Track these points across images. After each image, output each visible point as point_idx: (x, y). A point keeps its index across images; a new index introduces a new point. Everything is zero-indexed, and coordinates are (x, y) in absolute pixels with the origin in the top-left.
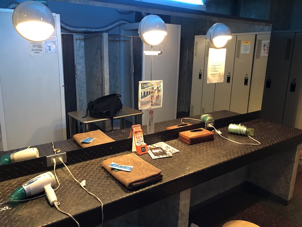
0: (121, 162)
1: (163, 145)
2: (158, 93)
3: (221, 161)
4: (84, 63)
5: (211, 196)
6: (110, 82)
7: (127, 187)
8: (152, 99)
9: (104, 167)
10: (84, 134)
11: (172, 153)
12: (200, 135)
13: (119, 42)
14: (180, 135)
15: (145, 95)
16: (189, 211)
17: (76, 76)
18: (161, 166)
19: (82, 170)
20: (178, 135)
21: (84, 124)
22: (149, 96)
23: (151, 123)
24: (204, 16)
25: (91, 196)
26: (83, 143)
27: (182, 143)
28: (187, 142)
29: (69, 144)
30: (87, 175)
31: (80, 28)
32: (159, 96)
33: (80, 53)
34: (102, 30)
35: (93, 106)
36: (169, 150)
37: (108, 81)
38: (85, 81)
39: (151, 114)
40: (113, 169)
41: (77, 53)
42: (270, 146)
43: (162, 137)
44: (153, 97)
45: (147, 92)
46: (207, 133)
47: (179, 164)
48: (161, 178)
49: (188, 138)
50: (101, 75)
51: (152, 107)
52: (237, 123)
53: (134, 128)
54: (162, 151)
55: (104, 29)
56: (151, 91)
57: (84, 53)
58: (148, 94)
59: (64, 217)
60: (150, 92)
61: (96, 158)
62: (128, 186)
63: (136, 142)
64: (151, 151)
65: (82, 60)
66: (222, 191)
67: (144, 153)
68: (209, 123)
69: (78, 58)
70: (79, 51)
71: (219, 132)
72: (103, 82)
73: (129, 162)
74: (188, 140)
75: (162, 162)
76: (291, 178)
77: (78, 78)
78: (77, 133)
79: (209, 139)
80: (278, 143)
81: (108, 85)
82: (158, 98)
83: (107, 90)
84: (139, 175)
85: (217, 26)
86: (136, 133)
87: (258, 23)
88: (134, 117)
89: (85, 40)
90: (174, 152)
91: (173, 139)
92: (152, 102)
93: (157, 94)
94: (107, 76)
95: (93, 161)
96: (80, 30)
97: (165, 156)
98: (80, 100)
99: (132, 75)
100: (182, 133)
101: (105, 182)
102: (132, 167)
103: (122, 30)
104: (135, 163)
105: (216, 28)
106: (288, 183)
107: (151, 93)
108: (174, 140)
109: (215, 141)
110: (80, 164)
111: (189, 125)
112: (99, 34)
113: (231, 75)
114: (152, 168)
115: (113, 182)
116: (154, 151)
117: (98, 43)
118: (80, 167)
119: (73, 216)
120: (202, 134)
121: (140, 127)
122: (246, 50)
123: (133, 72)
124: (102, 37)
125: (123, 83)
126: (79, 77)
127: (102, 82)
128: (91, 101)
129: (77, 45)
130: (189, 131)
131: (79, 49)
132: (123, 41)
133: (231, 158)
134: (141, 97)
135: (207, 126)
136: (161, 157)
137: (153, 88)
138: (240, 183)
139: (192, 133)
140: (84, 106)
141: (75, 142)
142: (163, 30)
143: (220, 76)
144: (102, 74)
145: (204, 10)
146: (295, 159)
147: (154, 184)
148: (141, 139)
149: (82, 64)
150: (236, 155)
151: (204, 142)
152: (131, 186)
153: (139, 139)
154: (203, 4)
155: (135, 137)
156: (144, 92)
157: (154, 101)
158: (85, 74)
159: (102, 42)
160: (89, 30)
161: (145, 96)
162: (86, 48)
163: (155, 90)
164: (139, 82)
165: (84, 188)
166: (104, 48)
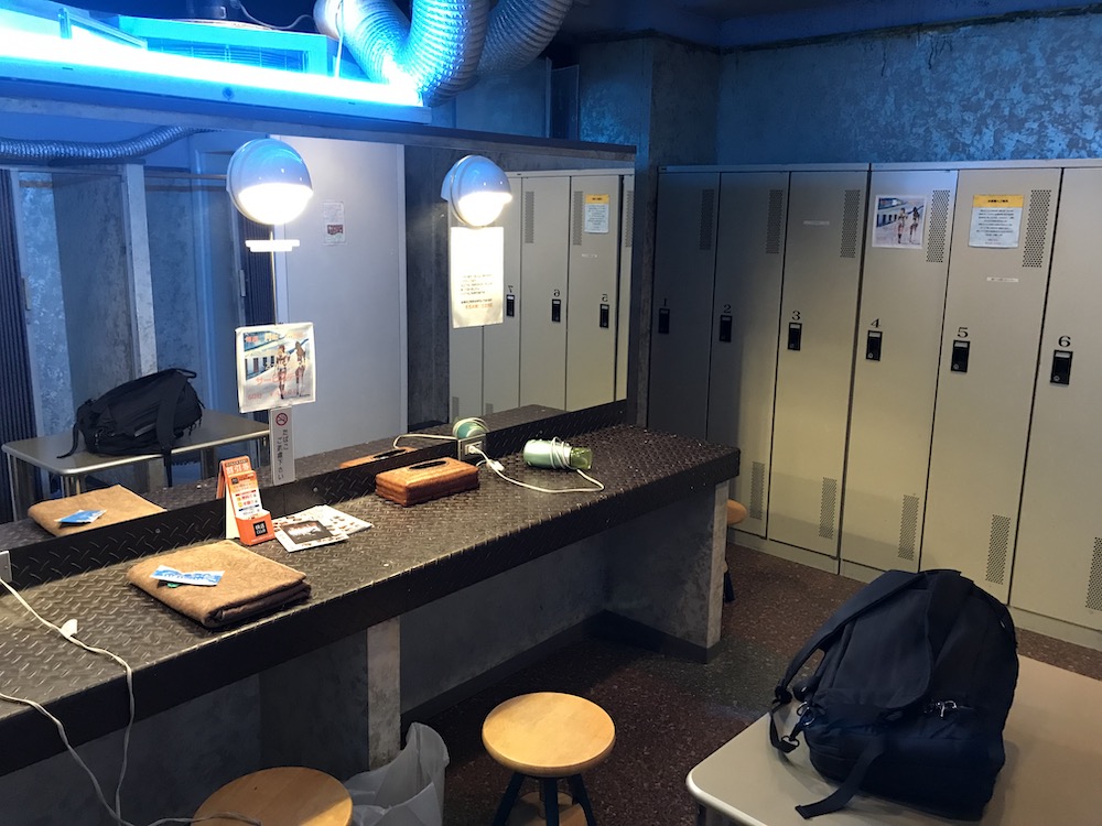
0: (188, 564)
1: (324, 514)
2: (299, 360)
3: (485, 540)
4: (58, 266)
5: (494, 661)
6: (158, 332)
7: (203, 622)
8: (280, 378)
9: (137, 583)
10: (67, 502)
11: (349, 532)
12: (436, 476)
13: (188, 193)
14: (378, 481)
15: (257, 368)
16: (398, 686)
17: (27, 315)
18: (311, 567)
19: (65, 599)
20: (375, 484)
21: (67, 478)
22: (272, 371)
23: (284, 452)
24: (427, 139)
25: (97, 657)
26: (65, 525)
27: (384, 503)
28: (398, 501)
29: (14, 535)
30: (81, 609)
31: (36, 142)
32: (303, 369)
33: (38, 234)
34: (119, 151)
35: (96, 416)
36: (341, 524)
37: (152, 331)
38: (64, 331)
39: (282, 422)
40: (163, 583)
41: (27, 234)
42: (627, 493)
43: (321, 492)
44: (285, 372)
45: (265, 359)
46: (458, 470)
47: (366, 557)
48: (305, 593)
49: (401, 486)
50: (125, 308)
51: (285, 404)
52: (547, 438)
53: (228, 469)
54: (318, 530)
55: (129, 149)
56: (276, 356)
57: (55, 232)
58: (269, 363)
59: (18, 709)
60: (272, 357)
61: (110, 565)
62: (206, 620)
63: (237, 508)
64: (286, 532)
65: (46, 258)
66: (527, 644)
67: (261, 538)
68: (470, 442)
69: (31, 250)
70: (36, 223)
71: (497, 466)
72: (131, 334)
73: (213, 562)
74: (400, 494)
75: (316, 557)
76: (708, 583)
77: (37, 322)
78: (39, 499)
79: (466, 485)
80: (651, 484)
81: (152, 341)
82: (300, 374)
83: (147, 361)
84: (241, 591)
85: (468, 164)
86: (235, 481)
87: (593, 153)
88: (253, 443)
89: (55, 185)
90: (354, 529)
91: (360, 495)
92: (282, 387)
93: (297, 365)
94: (144, 310)
95: (102, 571)
96: (33, 150)
97: (326, 541)
98: (46, 402)
99: (241, 303)
100: (384, 476)
101: (139, 619)
102: (221, 573)
103: (196, 152)
104: (232, 565)
105: (464, 170)
106: (703, 597)
107: (278, 360)
108: (362, 500)
109: (481, 491)
110: (56, 585)
111: (409, 450)
112: (112, 168)
113: (563, 297)
114: (281, 571)
115: (164, 617)
116: (294, 532)
117: (106, 200)
118: (57, 593)
119: (45, 706)
120: (444, 473)
121: (247, 466)
122: (598, 223)
123: (244, 295)
124: (122, 179)
125: (210, 335)
126: (39, 319)
127: (127, 333)
128: (90, 401)
129: (27, 204)
130: (405, 470)
131: (33, 217)
132: (203, 188)
133: (512, 530)
134: (247, 375)
135: (463, 452)
136: (315, 543)
137: (282, 347)
138: (582, 617)
139: (415, 471)
140: (62, 423)
141: (38, 527)
142: (298, 182)
143: (490, 305)
144: (128, 305)
145: (427, 119)
146: (712, 527)
147: (284, 610)
148: (253, 499)
149: (50, 270)
150: (530, 522)
151: (449, 495)
152: (216, 620)
153: (246, 500)
154: (421, 105)
155: (233, 495)
156: (256, 360)
157: (287, 385)
158: (62, 307)
159: (124, 197)
160: (72, 151)
161: (257, 371)
162: (62, 214)
163: (291, 352)
164: (238, 330)
165: (72, 639)
166: (132, 217)
